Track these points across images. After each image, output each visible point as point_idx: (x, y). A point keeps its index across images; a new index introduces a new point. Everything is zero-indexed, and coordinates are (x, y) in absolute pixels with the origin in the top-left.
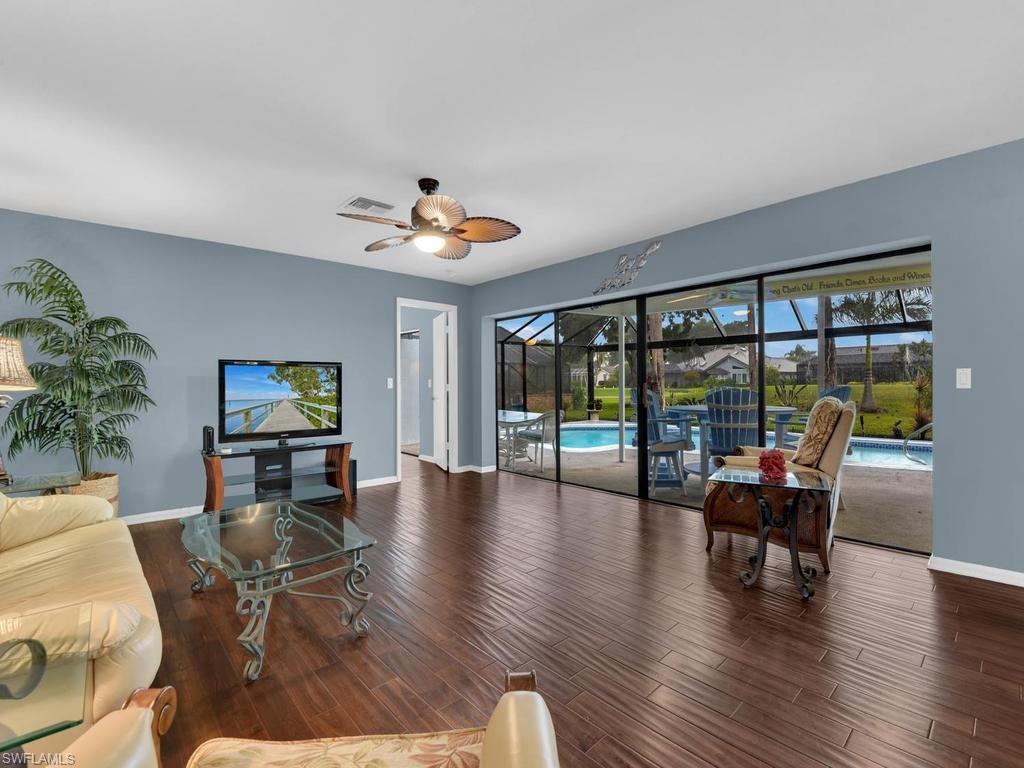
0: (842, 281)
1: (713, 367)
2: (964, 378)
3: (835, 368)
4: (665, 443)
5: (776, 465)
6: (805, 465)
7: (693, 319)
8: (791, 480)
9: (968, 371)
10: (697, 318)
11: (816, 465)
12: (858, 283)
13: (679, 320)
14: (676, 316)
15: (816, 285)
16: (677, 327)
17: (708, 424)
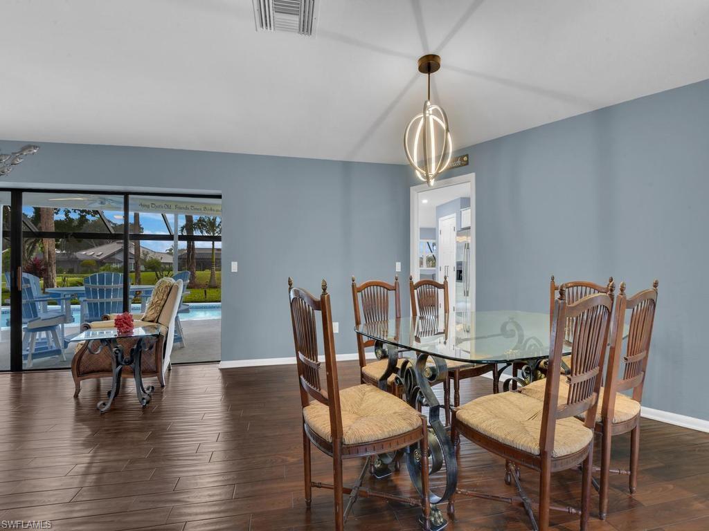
0: (189, 206)
1: (109, 257)
2: (234, 267)
3: (195, 260)
4: (43, 320)
5: (125, 323)
6: (149, 321)
7: (89, 217)
8: (139, 332)
9: (236, 263)
10: (92, 216)
11: (156, 320)
12: (198, 209)
13: (75, 216)
14: (72, 211)
15: (173, 207)
16: (71, 220)
17: (85, 301)
